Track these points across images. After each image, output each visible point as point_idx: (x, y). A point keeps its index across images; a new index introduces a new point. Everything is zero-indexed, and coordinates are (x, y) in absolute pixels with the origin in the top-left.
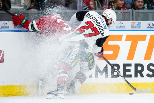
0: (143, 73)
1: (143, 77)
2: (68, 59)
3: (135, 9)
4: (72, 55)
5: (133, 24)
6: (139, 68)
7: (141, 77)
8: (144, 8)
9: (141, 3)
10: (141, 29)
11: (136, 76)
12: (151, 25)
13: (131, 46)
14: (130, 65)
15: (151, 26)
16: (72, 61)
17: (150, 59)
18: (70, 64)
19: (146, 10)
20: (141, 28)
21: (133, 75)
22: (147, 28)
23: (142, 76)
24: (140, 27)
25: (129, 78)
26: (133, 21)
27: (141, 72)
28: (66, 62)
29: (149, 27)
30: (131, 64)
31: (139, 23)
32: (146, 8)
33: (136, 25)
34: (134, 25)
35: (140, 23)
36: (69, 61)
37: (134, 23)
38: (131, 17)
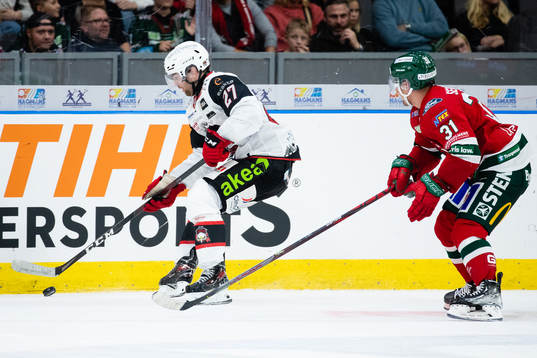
0: (50, 234)
1: (53, 246)
2: (480, 204)
3: (29, 51)
4: (491, 193)
5: (22, 93)
6: (41, 221)
7: (47, 246)
8: (54, 47)
9: (47, 35)
10: (47, 107)
11: (31, 243)
12: (76, 97)
13: (18, 157)
14: (13, 212)
15: (76, 100)
16: (491, 209)
17: (70, 194)
18: (485, 218)
19: (60, 54)
20: (45, 105)
21: (23, 241)
22: (64, 104)
23: (49, 243)
24: (43, 102)
25: (11, 249)
26: (23, 84)
27: (45, 232)
28: (475, 213)
29: (70, 101)
30: (17, 209)
31: (39, 90)
32: (60, 46)
33: (31, 96)
34: (25, 96)
35: (43, 90)
36: (483, 211)
37: (27, 91)
38: (18, 74)
